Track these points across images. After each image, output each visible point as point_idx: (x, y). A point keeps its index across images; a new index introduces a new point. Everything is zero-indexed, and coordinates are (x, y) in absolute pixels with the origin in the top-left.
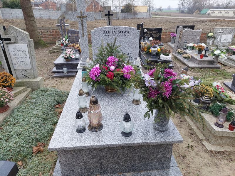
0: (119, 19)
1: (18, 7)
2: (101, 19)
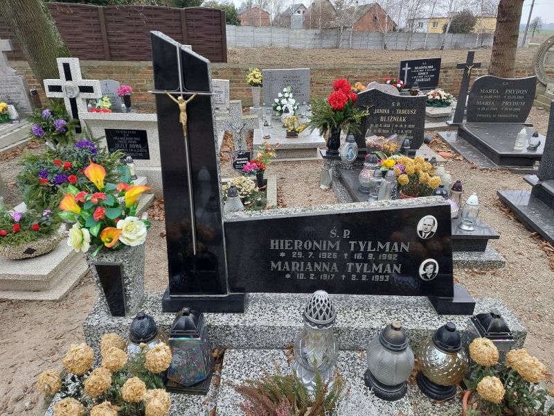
0: (442, 49)
1: (229, 20)
2: (400, 48)
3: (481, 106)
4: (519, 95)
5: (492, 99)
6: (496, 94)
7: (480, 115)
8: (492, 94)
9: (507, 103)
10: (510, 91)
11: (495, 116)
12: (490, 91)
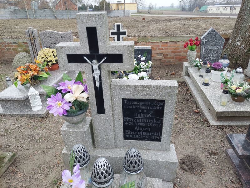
2: (65, 18)
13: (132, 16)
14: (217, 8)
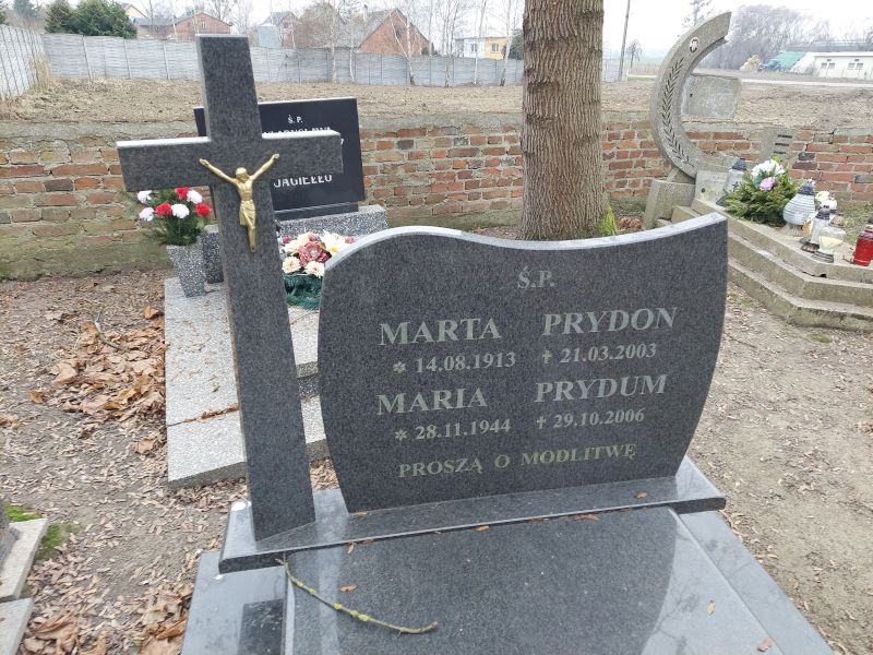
1: (111, 29)
2: (437, 83)
3: (408, 421)
4: (628, 336)
5: (470, 379)
6: (489, 345)
7: (418, 469)
8: (461, 346)
9: (563, 390)
10: (572, 323)
11: (501, 462)
12: (447, 331)
13: (630, 79)
14: (852, 61)
